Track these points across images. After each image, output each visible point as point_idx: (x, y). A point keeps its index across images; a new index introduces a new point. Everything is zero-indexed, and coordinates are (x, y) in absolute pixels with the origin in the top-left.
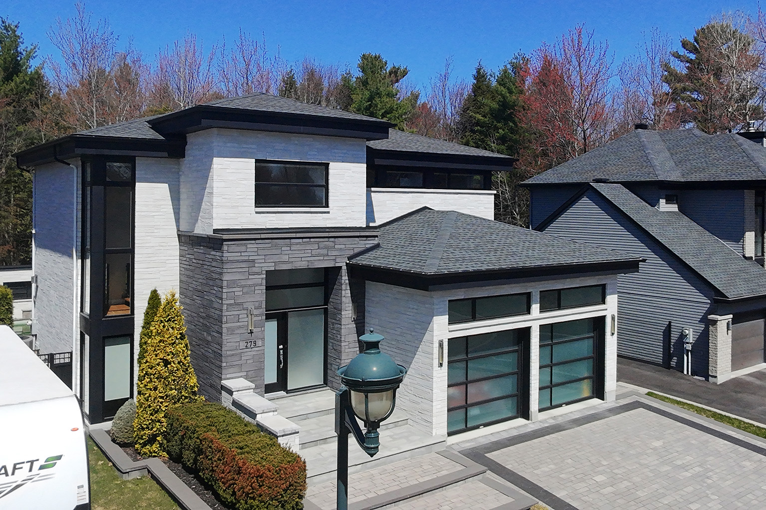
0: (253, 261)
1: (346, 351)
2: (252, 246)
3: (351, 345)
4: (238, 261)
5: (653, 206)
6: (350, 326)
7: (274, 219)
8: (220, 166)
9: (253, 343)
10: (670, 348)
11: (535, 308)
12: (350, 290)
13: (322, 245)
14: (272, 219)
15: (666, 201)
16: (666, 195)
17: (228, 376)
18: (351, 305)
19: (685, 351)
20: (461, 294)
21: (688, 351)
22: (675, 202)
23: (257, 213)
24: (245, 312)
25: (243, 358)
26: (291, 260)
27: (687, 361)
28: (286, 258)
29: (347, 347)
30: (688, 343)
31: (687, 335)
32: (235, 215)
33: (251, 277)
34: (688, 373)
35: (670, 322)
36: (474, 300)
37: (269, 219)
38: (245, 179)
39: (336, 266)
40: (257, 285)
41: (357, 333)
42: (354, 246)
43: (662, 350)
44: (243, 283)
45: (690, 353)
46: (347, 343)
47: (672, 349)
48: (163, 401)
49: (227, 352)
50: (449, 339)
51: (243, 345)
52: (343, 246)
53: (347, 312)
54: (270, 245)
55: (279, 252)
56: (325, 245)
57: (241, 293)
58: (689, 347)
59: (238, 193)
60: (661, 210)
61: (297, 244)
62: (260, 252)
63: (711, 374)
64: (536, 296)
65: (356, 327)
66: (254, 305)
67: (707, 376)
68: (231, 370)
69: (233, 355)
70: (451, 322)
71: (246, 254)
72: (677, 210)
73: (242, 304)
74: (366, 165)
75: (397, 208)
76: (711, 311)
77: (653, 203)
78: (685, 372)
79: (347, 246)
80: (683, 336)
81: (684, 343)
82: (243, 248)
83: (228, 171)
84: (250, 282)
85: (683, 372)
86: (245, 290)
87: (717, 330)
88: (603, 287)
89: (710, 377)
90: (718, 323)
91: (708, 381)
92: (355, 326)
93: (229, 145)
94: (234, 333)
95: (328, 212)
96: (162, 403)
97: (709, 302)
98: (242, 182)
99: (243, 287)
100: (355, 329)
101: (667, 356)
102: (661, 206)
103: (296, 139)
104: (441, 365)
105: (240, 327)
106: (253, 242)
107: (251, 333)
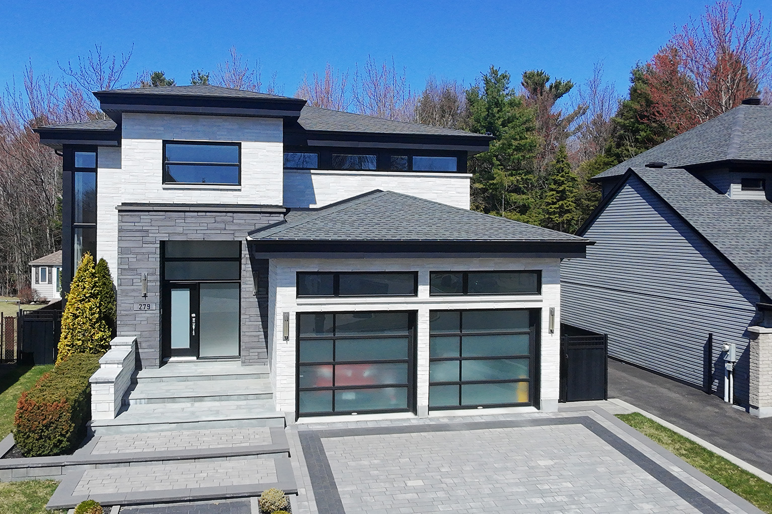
0: (147, 231)
1: (247, 323)
2: (145, 217)
3: (252, 319)
4: (131, 231)
5: (720, 192)
6: (251, 300)
7: (181, 195)
8: (128, 147)
9: (146, 306)
10: (710, 367)
11: (424, 290)
12: (251, 264)
13: (218, 219)
14: (179, 195)
15: (742, 187)
16: (742, 179)
17: (122, 333)
18: (252, 279)
19: (726, 373)
20: (313, 265)
21: (729, 372)
22: (761, 188)
23: (164, 189)
24: (139, 277)
25: (137, 319)
26: (185, 232)
27: (729, 384)
28: (180, 230)
29: (247, 320)
30: (729, 362)
31: (728, 351)
32: (142, 191)
33: (144, 245)
34: (729, 401)
35: (711, 335)
36: (337, 274)
37: (177, 195)
38: (153, 159)
39: (235, 240)
40: (152, 253)
41: (259, 307)
42: (255, 222)
43: (702, 369)
44: (137, 250)
45: (731, 376)
46: (248, 317)
47: (713, 369)
48: (70, 349)
49: (122, 312)
50: (297, 313)
51: (136, 307)
52: (243, 221)
53: (248, 286)
54: (163, 217)
55: (173, 223)
56: (223, 219)
57: (135, 260)
58: (729, 367)
59: (145, 171)
60: (733, 197)
61: (192, 217)
62: (154, 223)
63: (752, 404)
64: (424, 276)
65: (258, 302)
66: (147, 271)
67: (747, 406)
68: (126, 328)
69: (127, 315)
70: (299, 294)
71: (140, 224)
72: (764, 198)
73: (136, 269)
74: (282, 144)
75: (343, 190)
76: (754, 323)
77: (722, 190)
78: (726, 399)
79: (247, 221)
80: (724, 353)
81: (725, 362)
82: (137, 219)
83: (135, 151)
84: (143, 250)
85: (723, 399)
86: (139, 257)
87: (758, 346)
88: (539, 273)
89: (751, 408)
90: (761, 337)
91: (749, 413)
92: (257, 300)
93: (135, 128)
94: (127, 295)
95: (240, 190)
96: (69, 350)
97: (754, 309)
98: (149, 161)
99: (137, 254)
100: (257, 303)
101: (709, 378)
102: (732, 193)
103: (204, 120)
104: (286, 338)
105: (133, 290)
106: (147, 213)
107: (145, 296)
